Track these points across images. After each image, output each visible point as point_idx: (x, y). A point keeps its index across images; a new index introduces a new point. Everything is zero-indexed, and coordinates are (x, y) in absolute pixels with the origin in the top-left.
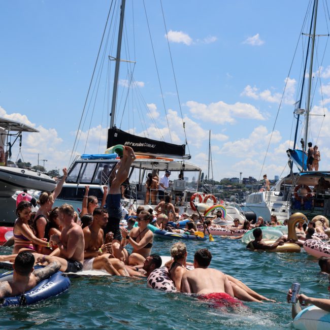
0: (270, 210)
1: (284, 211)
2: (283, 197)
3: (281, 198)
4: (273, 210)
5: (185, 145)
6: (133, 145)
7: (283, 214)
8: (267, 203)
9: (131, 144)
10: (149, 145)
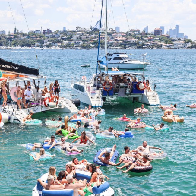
0: (90, 98)
1: (98, 97)
2: (96, 87)
3: (95, 88)
4: (92, 97)
5: (38, 69)
6: (3, 66)
7: (98, 99)
8: (87, 93)
9: (2, 66)
10: (14, 68)
